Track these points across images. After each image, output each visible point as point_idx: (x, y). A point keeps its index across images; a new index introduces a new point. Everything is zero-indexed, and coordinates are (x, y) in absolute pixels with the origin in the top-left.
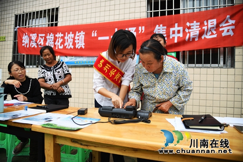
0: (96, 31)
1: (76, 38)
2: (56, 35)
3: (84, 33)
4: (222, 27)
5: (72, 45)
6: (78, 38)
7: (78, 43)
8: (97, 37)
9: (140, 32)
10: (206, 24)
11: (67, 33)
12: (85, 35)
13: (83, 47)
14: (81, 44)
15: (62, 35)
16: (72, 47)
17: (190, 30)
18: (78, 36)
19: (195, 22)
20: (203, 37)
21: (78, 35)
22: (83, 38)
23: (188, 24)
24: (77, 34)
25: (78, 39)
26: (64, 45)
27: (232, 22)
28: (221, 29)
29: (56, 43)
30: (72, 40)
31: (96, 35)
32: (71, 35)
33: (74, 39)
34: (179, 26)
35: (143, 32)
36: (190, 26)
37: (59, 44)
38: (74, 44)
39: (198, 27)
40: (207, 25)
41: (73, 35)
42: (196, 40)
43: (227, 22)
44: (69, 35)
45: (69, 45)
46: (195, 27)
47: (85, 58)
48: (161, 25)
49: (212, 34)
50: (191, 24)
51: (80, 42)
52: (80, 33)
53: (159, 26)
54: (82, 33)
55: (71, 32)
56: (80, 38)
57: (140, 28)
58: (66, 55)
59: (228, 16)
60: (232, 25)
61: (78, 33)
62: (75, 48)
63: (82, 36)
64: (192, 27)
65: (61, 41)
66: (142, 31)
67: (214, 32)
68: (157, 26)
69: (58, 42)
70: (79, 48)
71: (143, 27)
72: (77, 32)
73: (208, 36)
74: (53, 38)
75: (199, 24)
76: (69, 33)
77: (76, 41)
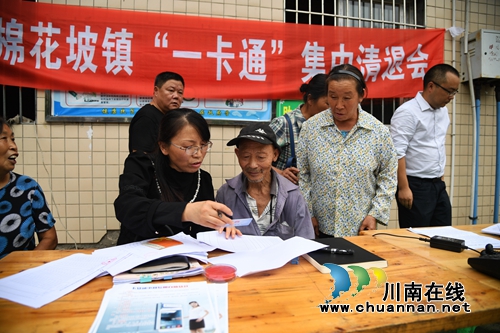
0: (166, 35)
1: (106, 44)
2: (33, 29)
3: (131, 35)
4: (410, 63)
5: (94, 62)
6: (112, 45)
7: (113, 59)
8: (169, 50)
9: (273, 52)
10: (388, 53)
11: (72, 28)
12: (133, 41)
13: (129, 72)
14: (123, 63)
15: (58, 31)
16: (94, 68)
17: (365, 61)
18: (110, 40)
19: (372, 46)
20: (383, 77)
21: (113, 36)
22: (128, 48)
23: (362, 48)
24: (108, 35)
25: (113, 50)
26: (64, 60)
27: (424, 56)
28: (409, 66)
29: (35, 51)
30: (92, 49)
31: (165, 44)
32: (89, 35)
33: (99, 48)
34: (346, 50)
35: (280, 52)
36: (365, 53)
37: (47, 55)
38: (99, 59)
39: (377, 56)
40: (391, 56)
41: (94, 37)
42: (374, 80)
43: (416, 55)
44: (81, 35)
45: (82, 62)
46: (371, 56)
47: (134, 100)
48: (316, 43)
49: (397, 73)
50: (367, 50)
51: (119, 57)
52: (117, 34)
53: (312, 45)
54: (125, 35)
55: (88, 28)
56: (119, 47)
57: (274, 42)
58: (73, 90)
59: (420, 46)
60: (424, 61)
61: (112, 32)
62: (101, 71)
63: (123, 41)
64: (367, 56)
65: (52, 46)
66: (278, 49)
67: (400, 70)
68: (308, 43)
69: (43, 48)
70: (115, 72)
71: (281, 43)
72: (109, 30)
73: (391, 76)
74: (20, 34)
75: (377, 51)
76: (80, 28)
77: (108, 54)
